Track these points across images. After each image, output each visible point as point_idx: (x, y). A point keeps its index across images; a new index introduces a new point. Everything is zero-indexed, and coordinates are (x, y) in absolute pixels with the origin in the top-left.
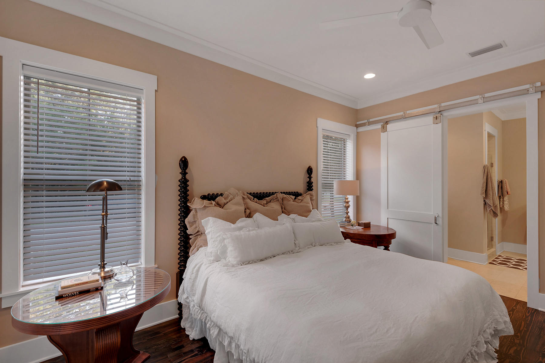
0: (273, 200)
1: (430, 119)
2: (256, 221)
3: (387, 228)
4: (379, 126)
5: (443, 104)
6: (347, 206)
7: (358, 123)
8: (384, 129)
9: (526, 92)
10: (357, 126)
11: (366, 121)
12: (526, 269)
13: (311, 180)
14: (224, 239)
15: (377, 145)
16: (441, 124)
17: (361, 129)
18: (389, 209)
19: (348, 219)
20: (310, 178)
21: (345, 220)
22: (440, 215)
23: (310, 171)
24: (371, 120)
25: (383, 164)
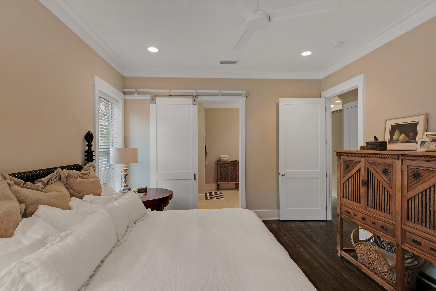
0: (52, 180)
1: (190, 100)
2: (46, 218)
3: (156, 189)
4: (148, 97)
5: (198, 91)
6: (125, 174)
7: (125, 90)
8: (153, 101)
9: (240, 95)
10: (124, 93)
11: (134, 90)
12: (223, 198)
13: (91, 148)
14: (23, 275)
15: (147, 115)
16: (197, 105)
17: (128, 97)
18: (158, 172)
19: (126, 188)
20: (90, 146)
21: (124, 189)
22: (197, 172)
23: (89, 137)
24: (140, 90)
25: (153, 133)
